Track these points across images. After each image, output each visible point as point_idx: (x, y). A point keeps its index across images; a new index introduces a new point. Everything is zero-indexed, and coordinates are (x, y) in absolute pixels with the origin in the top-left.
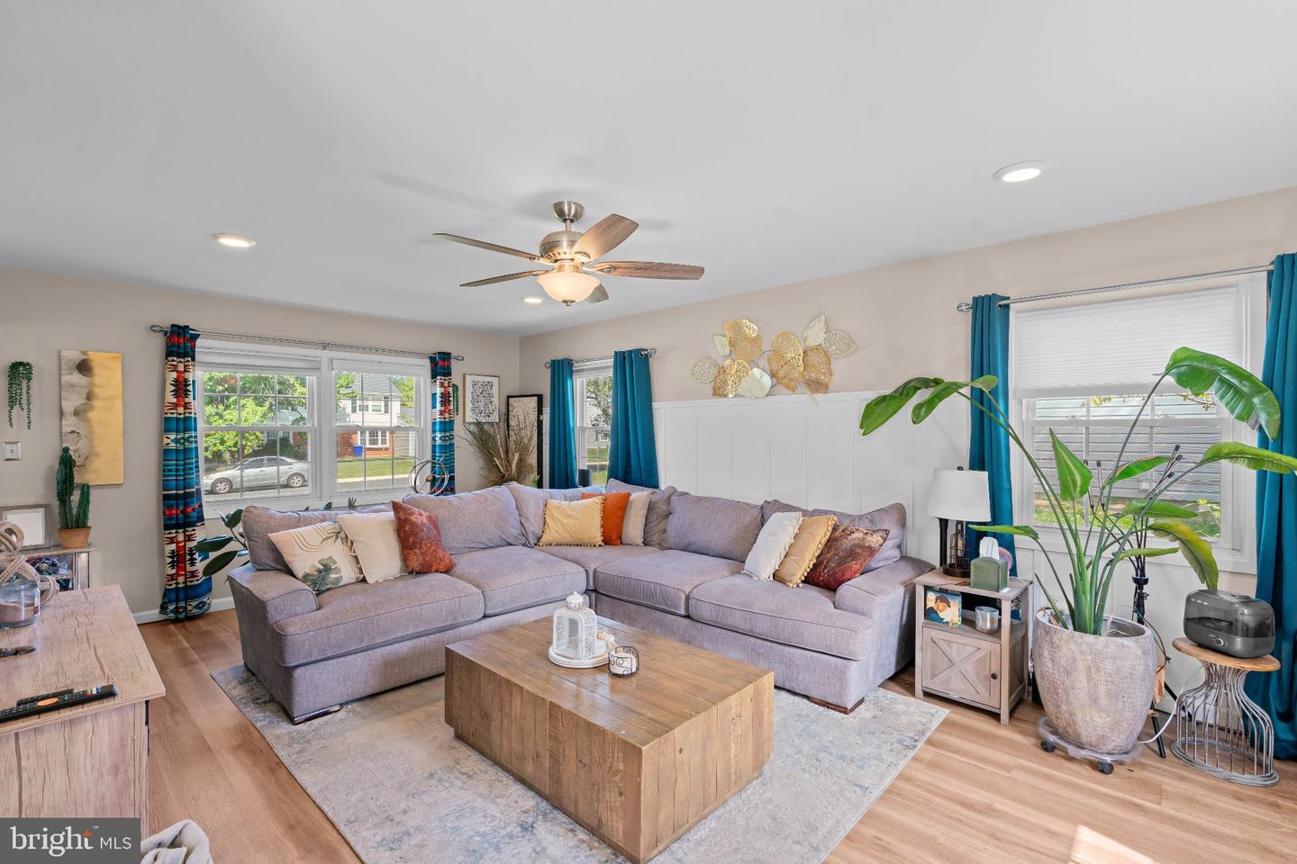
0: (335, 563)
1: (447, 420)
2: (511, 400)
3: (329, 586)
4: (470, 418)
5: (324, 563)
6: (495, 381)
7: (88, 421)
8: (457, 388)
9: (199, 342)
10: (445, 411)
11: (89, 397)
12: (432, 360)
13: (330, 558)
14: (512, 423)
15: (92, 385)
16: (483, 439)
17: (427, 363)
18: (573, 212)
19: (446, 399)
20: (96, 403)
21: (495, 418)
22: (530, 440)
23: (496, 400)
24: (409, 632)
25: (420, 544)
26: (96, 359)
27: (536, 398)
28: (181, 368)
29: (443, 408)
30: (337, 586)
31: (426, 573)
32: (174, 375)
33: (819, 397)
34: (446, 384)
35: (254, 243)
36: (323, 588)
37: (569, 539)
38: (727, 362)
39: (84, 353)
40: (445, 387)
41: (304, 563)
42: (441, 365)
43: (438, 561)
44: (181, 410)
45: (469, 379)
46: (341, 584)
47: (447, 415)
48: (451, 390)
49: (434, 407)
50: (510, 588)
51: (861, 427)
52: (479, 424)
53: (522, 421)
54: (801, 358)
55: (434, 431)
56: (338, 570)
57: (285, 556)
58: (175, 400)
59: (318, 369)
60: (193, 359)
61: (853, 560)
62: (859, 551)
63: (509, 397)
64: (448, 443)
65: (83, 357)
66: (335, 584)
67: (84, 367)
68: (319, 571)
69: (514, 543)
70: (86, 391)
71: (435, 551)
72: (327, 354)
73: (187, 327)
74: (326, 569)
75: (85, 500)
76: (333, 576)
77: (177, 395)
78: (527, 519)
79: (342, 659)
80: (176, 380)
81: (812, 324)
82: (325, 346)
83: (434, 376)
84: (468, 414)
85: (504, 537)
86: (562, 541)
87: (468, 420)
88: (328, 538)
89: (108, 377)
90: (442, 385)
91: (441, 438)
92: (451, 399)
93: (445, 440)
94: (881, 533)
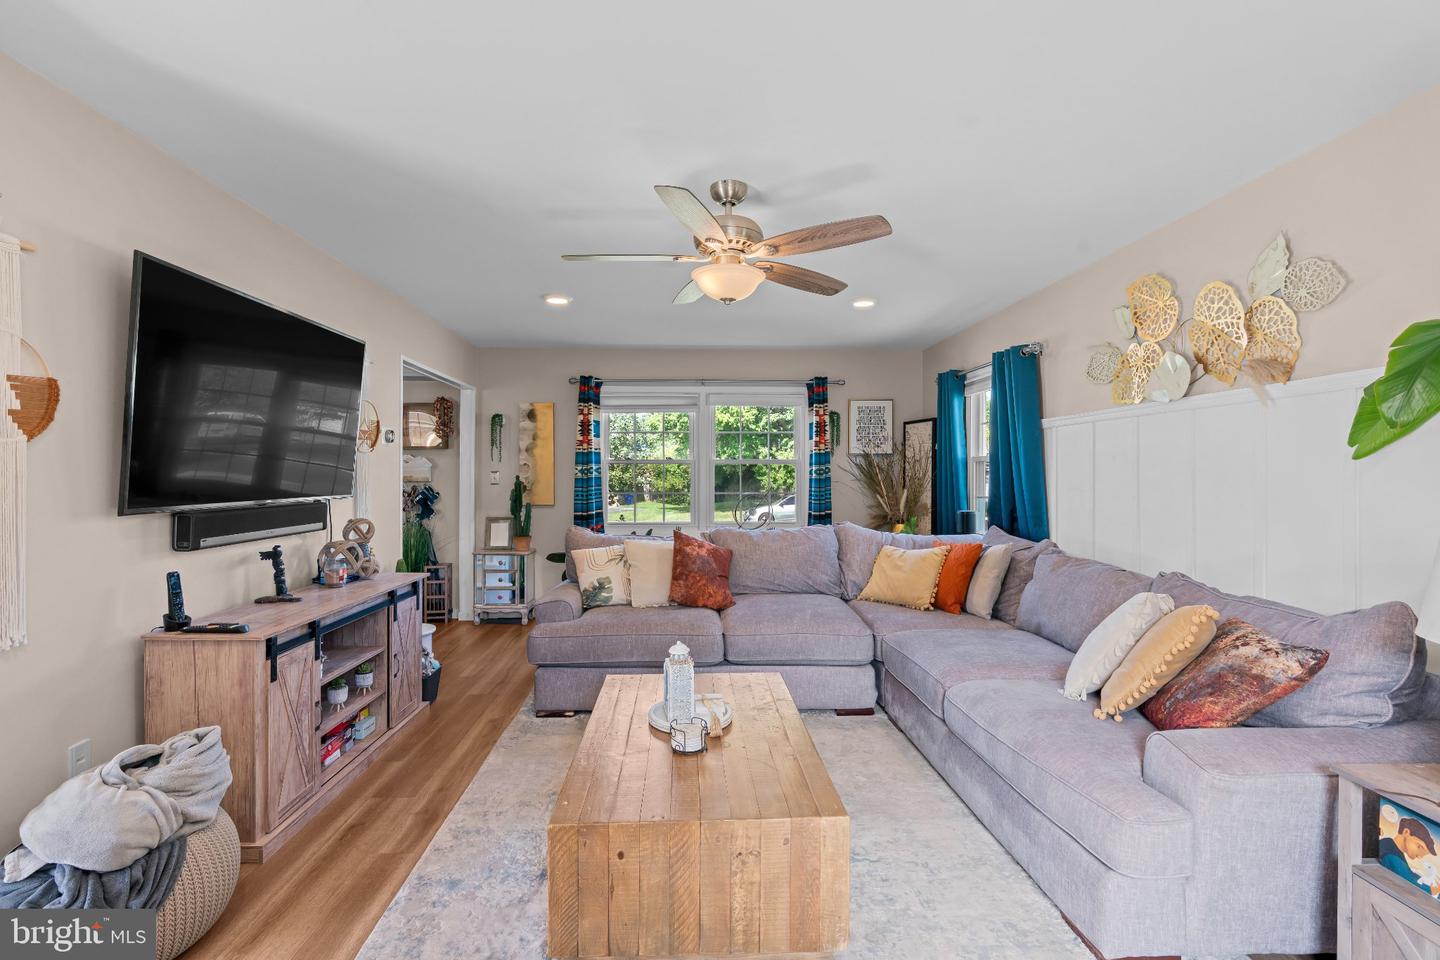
0: (610, 582)
1: (822, 451)
2: (907, 426)
3: (598, 603)
4: (856, 448)
5: (602, 581)
6: (888, 405)
7: (533, 456)
8: (839, 417)
9: (604, 389)
10: (820, 442)
11: (535, 438)
12: (809, 387)
13: (608, 578)
14: (909, 454)
15: (536, 427)
16: (870, 472)
17: (804, 390)
18: (730, 192)
19: (820, 428)
20: (539, 442)
21: (887, 448)
22: (925, 475)
23: (889, 427)
24: (634, 659)
25: (687, 576)
26: (540, 409)
27: (931, 423)
28: (586, 412)
29: (818, 439)
30: (605, 604)
31: (690, 606)
32: (581, 417)
33: (1275, 389)
34: (821, 412)
35: (571, 299)
36: (592, 604)
37: (890, 596)
38: (1131, 347)
39: (532, 404)
40: (820, 416)
41: (587, 580)
42: (817, 391)
43: (706, 596)
44: (585, 446)
45: (854, 405)
46: (611, 603)
47: (822, 446)
48: (827, 418)
49: (811, 438)
50: (758, 637)
51: (1351, 443)
52: (866, 456)
53: (917, 451)
54: (1242, 322)
55: (811, 464)
56: (610, 590)
57: (578, 571)
58: (581, 438)
59: (695, 405)
60: (597, 402)
61: (1211, 694)
62: (1233, 680)
63: (905, 423)
64: (824, 476)
65: (531, 408)
66: (605, 602)
67: (531, 415)
68: (595, 588)
69: (827, 592)
70: (532, 433)
71: (704, 585)
72: (702, 390)
73: (591, 377)
74: (601, 587)
75: (528, 516)
76: (604, 594)
77: (583, 434)
78: (849, 565)
79: (576, 670)
80: (582, 422)
81: (1262, 257)
82: (702, 382)
83: (811, 405)
84: (852, 444)
85: (811, 583)
86: (882, 597)
87: (852, 451)
88: (612, 560)
89: (545, 419)
90: (817, 414)
91: (816, 472)
92: (827, 428)
93: (820, 474)
94: (1300, 655)
